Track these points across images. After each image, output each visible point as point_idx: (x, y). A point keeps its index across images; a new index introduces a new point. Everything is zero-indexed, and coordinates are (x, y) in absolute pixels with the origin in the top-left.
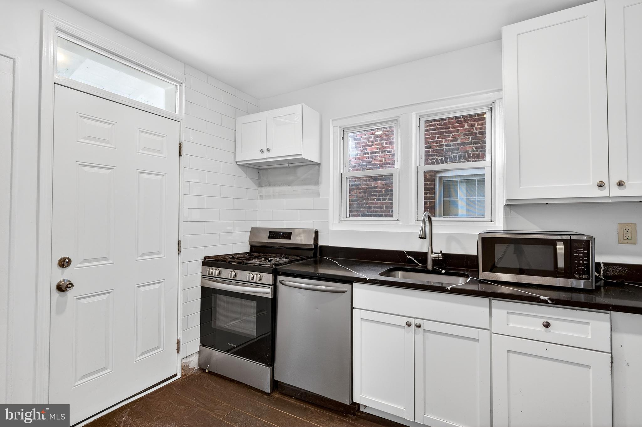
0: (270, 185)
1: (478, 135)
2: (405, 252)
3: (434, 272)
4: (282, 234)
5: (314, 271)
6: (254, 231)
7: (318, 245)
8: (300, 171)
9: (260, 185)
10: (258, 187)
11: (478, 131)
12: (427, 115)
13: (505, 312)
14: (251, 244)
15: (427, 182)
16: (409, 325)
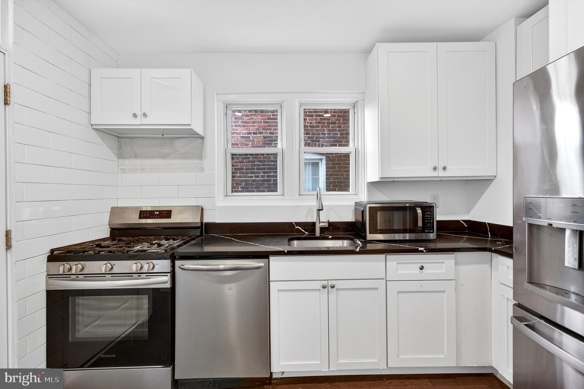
0: (136, 157)
1: (309, 128)
2: (294, 223)
3: (323, 238)
4: (158, 213)
5: (201, 250)
6: (115, 211)
7: (204, 223)
8: (178, 143)
9: (120, 156)
10: (118, 159)
11: (308, 125)
12: (306, 104)
13: (396, 263)
14: (111, 227)
15: (271, 163)
16: (324, 287)
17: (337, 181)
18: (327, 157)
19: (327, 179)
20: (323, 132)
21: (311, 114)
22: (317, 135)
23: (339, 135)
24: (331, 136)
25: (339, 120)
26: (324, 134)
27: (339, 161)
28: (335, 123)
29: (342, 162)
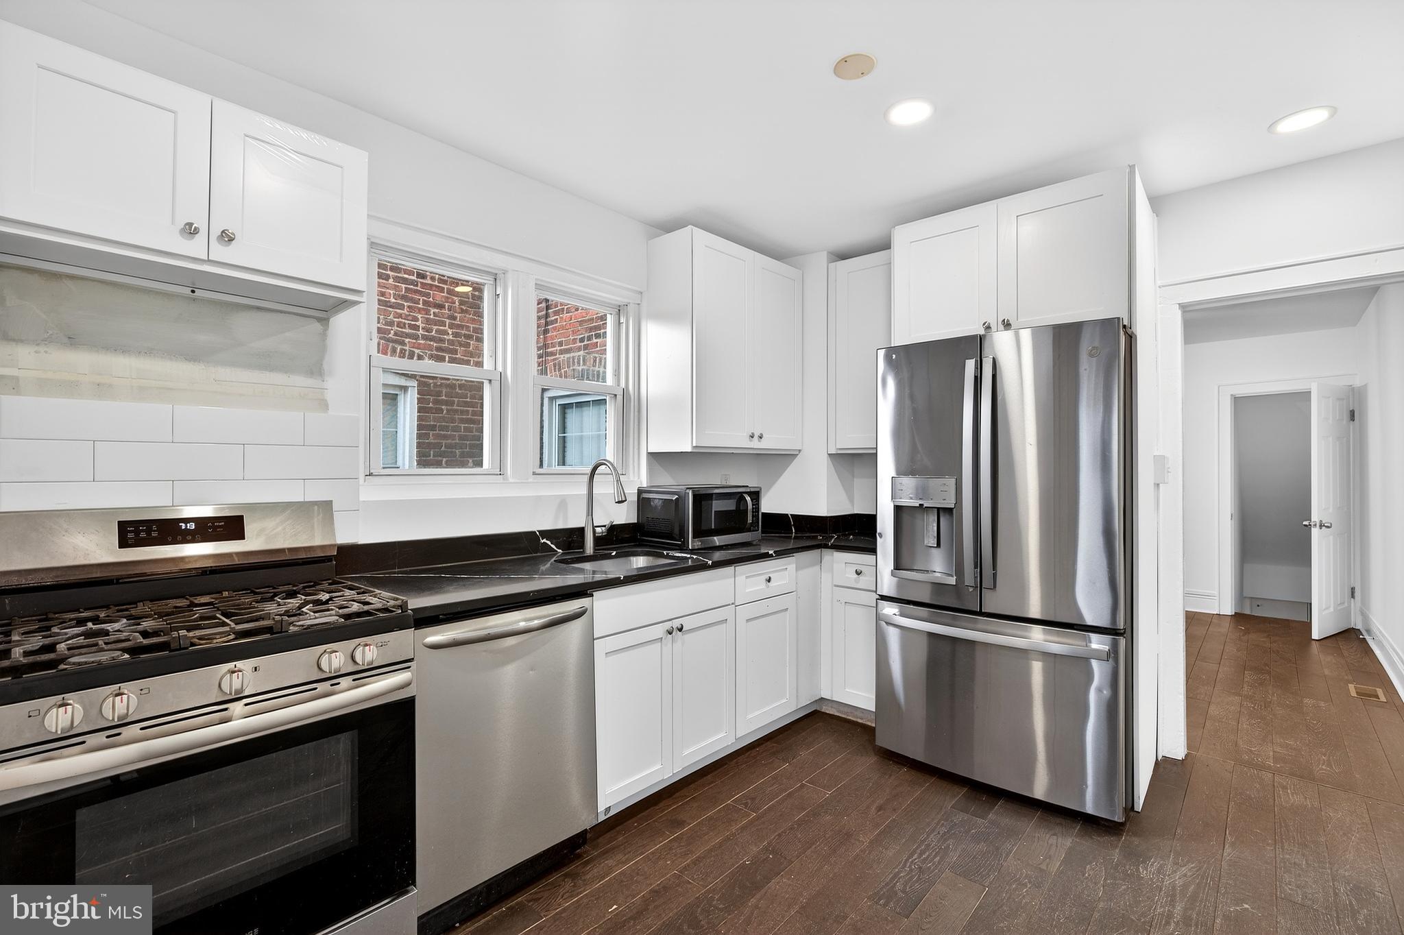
2: (538, 533)
3: (598, 556)
16: (671, 631)
17: (444, 442)
18: (420, 384)
19: (419, 436)
20: (413, 323)
21: (384, 272)
22: (397, 327)
23: (451, 337)
24: (432, 335)
25: (450, 300)
26: (416, 328)
27: (451, 397)
28: (441, 307)
29: (456, 400)
